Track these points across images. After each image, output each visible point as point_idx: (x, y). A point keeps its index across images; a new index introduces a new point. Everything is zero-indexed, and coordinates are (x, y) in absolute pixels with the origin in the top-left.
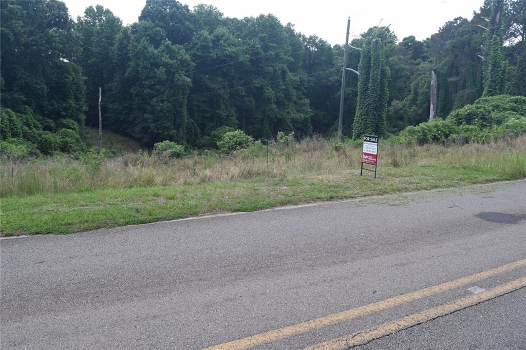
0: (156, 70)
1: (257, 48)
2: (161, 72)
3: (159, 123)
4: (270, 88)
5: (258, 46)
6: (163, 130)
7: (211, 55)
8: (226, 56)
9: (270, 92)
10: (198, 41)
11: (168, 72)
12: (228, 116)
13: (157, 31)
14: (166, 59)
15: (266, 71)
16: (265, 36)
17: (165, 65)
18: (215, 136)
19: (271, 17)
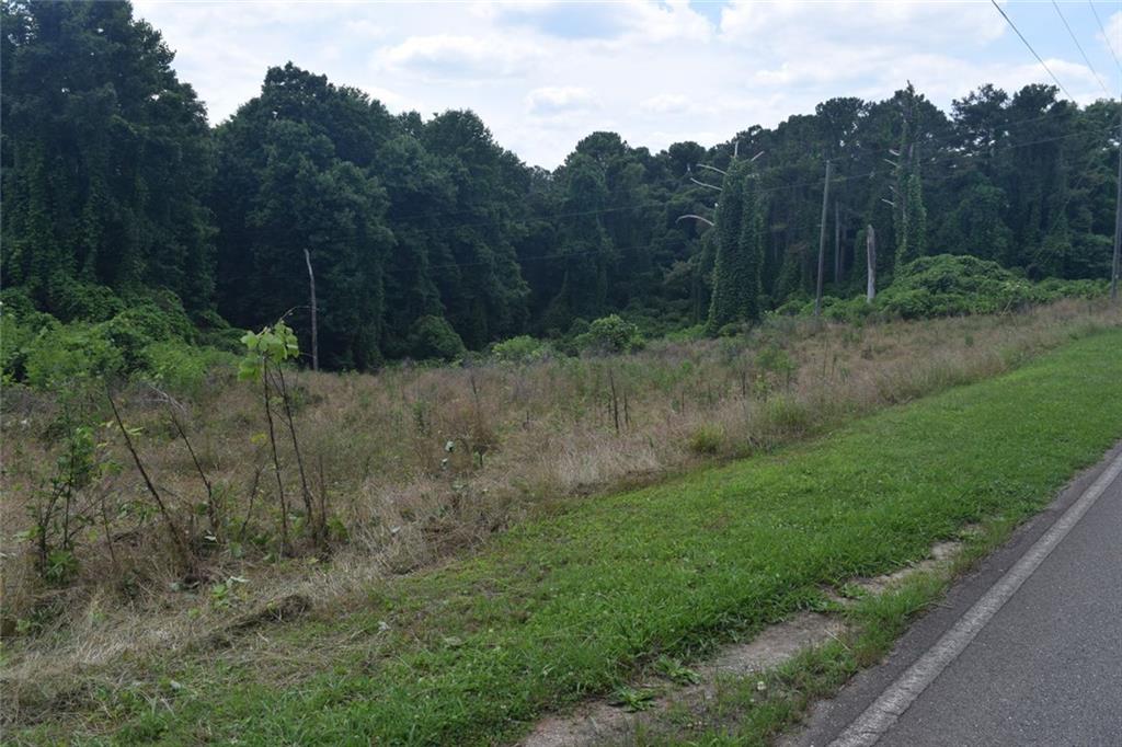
0: (336, 214)
1: (463, 173)
2: (345, 218)
3: (340, 313)
4: (484, 244)
5: (463, 169)
6: (345, 326)
7: (410, 185)
8: (430, 188)
9: (486, 251)
10: (385, 162)
11: (357, 219)
12: (429, 296)
13: (321, 142)
14: (349, 192)
15: (477, 214)
16: (470, 151)
17: (352, 204)
18: (427, 334)
19: (469, 115)
